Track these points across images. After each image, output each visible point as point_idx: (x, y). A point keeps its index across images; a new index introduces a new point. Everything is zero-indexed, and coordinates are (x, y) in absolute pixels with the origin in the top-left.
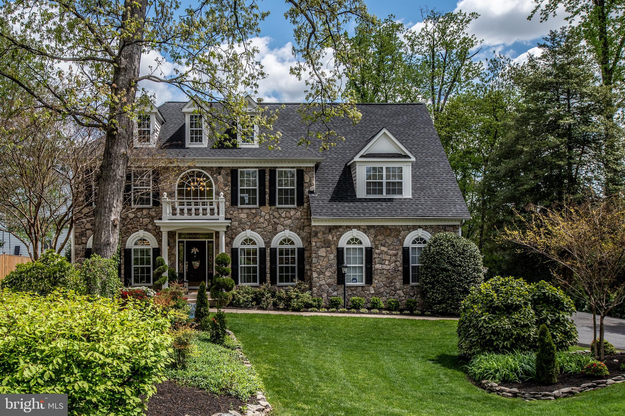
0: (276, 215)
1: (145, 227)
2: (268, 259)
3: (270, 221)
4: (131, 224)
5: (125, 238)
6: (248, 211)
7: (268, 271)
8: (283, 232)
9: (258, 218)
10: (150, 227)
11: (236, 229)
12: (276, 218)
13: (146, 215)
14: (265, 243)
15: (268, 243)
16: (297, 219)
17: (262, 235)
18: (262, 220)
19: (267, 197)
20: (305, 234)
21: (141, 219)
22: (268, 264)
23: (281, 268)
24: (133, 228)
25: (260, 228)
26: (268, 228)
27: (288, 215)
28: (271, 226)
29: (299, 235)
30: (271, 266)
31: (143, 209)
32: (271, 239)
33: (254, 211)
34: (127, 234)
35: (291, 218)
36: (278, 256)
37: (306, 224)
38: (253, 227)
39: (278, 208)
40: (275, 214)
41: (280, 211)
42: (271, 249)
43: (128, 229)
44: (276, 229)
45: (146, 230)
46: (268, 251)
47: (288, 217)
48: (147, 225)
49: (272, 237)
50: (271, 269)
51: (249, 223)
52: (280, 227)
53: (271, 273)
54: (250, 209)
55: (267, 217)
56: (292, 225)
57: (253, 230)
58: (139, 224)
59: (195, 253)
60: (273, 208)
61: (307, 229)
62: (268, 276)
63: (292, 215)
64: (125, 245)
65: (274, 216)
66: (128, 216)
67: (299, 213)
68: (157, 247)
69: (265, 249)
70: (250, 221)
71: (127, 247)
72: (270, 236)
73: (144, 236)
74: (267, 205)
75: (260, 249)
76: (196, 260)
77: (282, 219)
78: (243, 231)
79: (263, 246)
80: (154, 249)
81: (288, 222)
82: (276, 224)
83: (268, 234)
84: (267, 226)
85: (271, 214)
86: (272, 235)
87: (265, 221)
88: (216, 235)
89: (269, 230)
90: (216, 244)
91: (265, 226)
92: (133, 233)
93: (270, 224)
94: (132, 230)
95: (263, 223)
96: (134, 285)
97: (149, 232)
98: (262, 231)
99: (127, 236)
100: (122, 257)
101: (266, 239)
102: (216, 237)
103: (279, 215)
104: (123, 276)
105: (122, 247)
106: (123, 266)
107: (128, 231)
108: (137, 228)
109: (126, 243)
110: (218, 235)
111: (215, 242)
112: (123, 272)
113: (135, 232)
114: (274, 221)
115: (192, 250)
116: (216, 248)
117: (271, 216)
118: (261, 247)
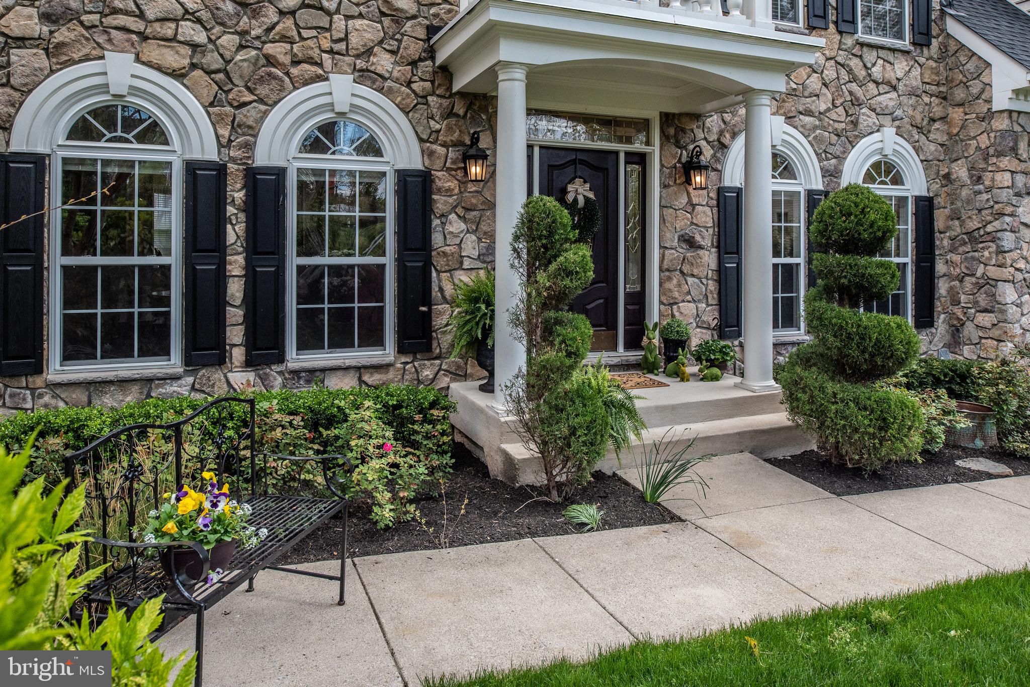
0: (856, 71)
1: (360, 64)
3: (839, 88)
5: (249, 114)
8: (876, 136)
9: (803, 72)
10: (383, 62)
12: (854, 79)
14: (825, 173)
15: (832, 174)
16: (912, 93)
17: (815, 142)
18: (815, 82)
20: (932, 147)
24: (296, 63)
25: (808, 113)
26: (833, 115)
27: (890, 75)
28: (840, 110)
29: (917, 150)
32: (841, 159)
34: (262, 90)
35: (894, 88)
37: (938, 111)
38: (790, 106)
39: (862, 45)
40: (854, 63)
41: (869, 57)
43: (271, 61)
44: (855, 124)
47: (888, 83)
48: (369, 52)
49: (846, 152)
52: (867, 119)
55: (830, 73)
56: (899, 113)
57: (788, 118)
58: (326, 44)
59: (581, 201)
60: (849, 41)
61: (938, 133)
63: (900, 74)
64: (249, 147)
65: (850, 71)
67: (916, 72)
68: (420, 167)
69: (823, 195)
71: (262, 158)
72: (837, 150)
73: (353, 108)
74: (831, 28)
75: (810, 194)
77: (872, 88)
79: (818, 183)
80: (403, 176)
81: (888, 99)
82: (856, 102)
83: (834, 138)
84: (828, 110)
85: (843, 66)
86: (843, 145)
87: (824, 90)
88: (662, 131)
89: (836, 125)
90: (662, 166)
91: (823, 107)
92: (295, 88)
93: (838, 102)
94: (294, 71)
95: (817, 96)
96: (296, 359)
97: (380, 90)
98: (815, 128)
99: (261, 101)
100: (231, 210)
101: (827, 159)
102: (665, 137)
103: (864, 73)
104: (235, 314)
105: (233, 160)
106: (240, 259)
107: (269, 74)
108: (316, 64)
109: (255, 136)
110: (672, 131)
111: (661, 160)
112: (235, 289)
113: (306, 83)
114: (851, 93)
115: (570, 188)
116: (664, 186)
117: (843, 72)
118: (814, 187)
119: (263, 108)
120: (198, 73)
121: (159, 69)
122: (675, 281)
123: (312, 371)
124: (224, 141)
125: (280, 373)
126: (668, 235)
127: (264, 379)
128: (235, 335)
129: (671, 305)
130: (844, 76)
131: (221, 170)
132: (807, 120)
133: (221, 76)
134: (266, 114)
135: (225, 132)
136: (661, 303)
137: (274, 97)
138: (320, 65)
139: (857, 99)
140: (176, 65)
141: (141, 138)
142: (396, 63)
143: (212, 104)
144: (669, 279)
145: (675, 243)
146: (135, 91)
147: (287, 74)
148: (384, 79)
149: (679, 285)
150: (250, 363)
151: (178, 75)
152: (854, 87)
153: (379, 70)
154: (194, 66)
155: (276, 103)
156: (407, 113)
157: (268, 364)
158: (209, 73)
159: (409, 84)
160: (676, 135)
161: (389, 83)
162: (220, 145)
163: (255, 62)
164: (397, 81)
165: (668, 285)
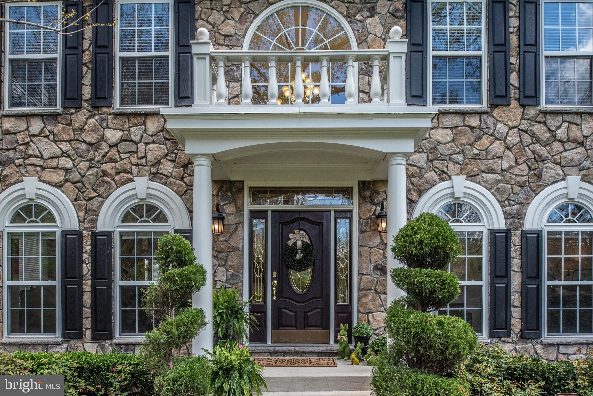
0: (539, 134)
1: (153, 170)
2: (516, 263)
3: (522, 150)
4: (112, 160)
5: (94, 204)
6: (457, 120)
7: (516, 298)
8: (561, 184)
9: (486, 140)
10: (167, 167)
11: (421, 176)
12: (538, 141)
13: (156, 135)
14: (507, 216)
15: (515, 217)
17: (498, 193)
18: (497, 147)
19: (514, 78)
21: (142, 147)
22: (516, 279)
23: (552, 289)
24: (118, 173)
25: (491, 171)
26: (516, 171)
28: (524, 167)
30: (523, 284)
31: (147, 115)
32: (524, 204)
33: (474, 121)
34: (101, 190)
35: (581, 144)
36: (545, 256)
38: (473, 167)
39: (545, 113)
40: (538, 129)
41: (553, 122)
42: (524, 234)
43: (105, 173)
44: (539, 176)
45: (155, 176)
46: (516, 239)
47: (575, 141)
48: (159, 162)
49: (528, 200)
50: (524, 292)
51: (460, 158)
53: (524, 306)
54: (463, 114)
55: (513, 138)
56: (586, 164)
57: (471, 177)
58: (134, 161)
59: (299, 245)
60: (532, 112)
62: (516, 313)
63: (587, 133)
64: (94, 222)
65: (533, 135)
66: (103, 139)
68: (188, 227)
69: (507, 234)
70: (462, 152)
71: (100, 228)
72: (521, 197)
73: (149, 195)
74: (514, 103)
75: (492, 232)
76: (300, 266)
77: (557, 146)
78: (443, 180)
79: (501, 224)
81: (574, 154)
82: (540, 159)
83: (517, 189)
84: (511, 167)
85: (526, 132)
86: (527, 193)
87: (507, 152)
88: (360, 194)
89: (519, 178)
90: (360, 218)
91: (505, 166)
92: (118, 187)
93: (520, 161)
94: (117, 178)
95: (501, 157)
96: (119, 337)
97: (165, 184)
98: (498, 182)
99: (100, 196)
100: (85, 256)
101: (510, 205)
102: (362, 198)
103: (547, 135)
104: (87, 312)
105: (86, 229)
106: (89, 282)
107: (103, 181)
108: (128, 172)
109: (98, 215)
110: (368, 193)
111: (359, 214)
112: (87, 299)
113: (123, 184)
114: (533, 152)
115: (291, 236)
116: (361, 232)
117: (526, 136)
118: (496, 227)
119: (101, 199)
120: (68, 184)
121: (49, 183)
122: (370, 297)
123: (127, 345)
124: (81, 219)
125: (111, 345)
126: (364, 265)
127: (103, 347)
128: (87, 323)
129: (367, 313)
130: (527, 138)
131: (79, 234)
132: (490, 176)
133: (80, 184)
134: (103, 202)
135: (82, 214)
136: (359, 312)
137: (106, 193)
138: (131, 173)
139: (540, 156)
140: (57, 181)
141: (43, 220)
142: (174, 167)
143: (75, 200)
144: (366, 295)
145: (371, 270)
146: (39, 196)
147: (113, 180)
148: (167, 177)
149: (373, 300)
150: (94, 338)
151: (59, 186)
152: (537, 147)
153: (164, 172)
154: (66, 181)
155: (108, 196)
156: (181, 196)
157: (104, 340)
158: (73, 183)
159: (182, 178)
160: (371, 196)
161: (171, 179)
162: (80, 221)
163: (96, 175)
164: (174, 177)
165: (364, 300)
